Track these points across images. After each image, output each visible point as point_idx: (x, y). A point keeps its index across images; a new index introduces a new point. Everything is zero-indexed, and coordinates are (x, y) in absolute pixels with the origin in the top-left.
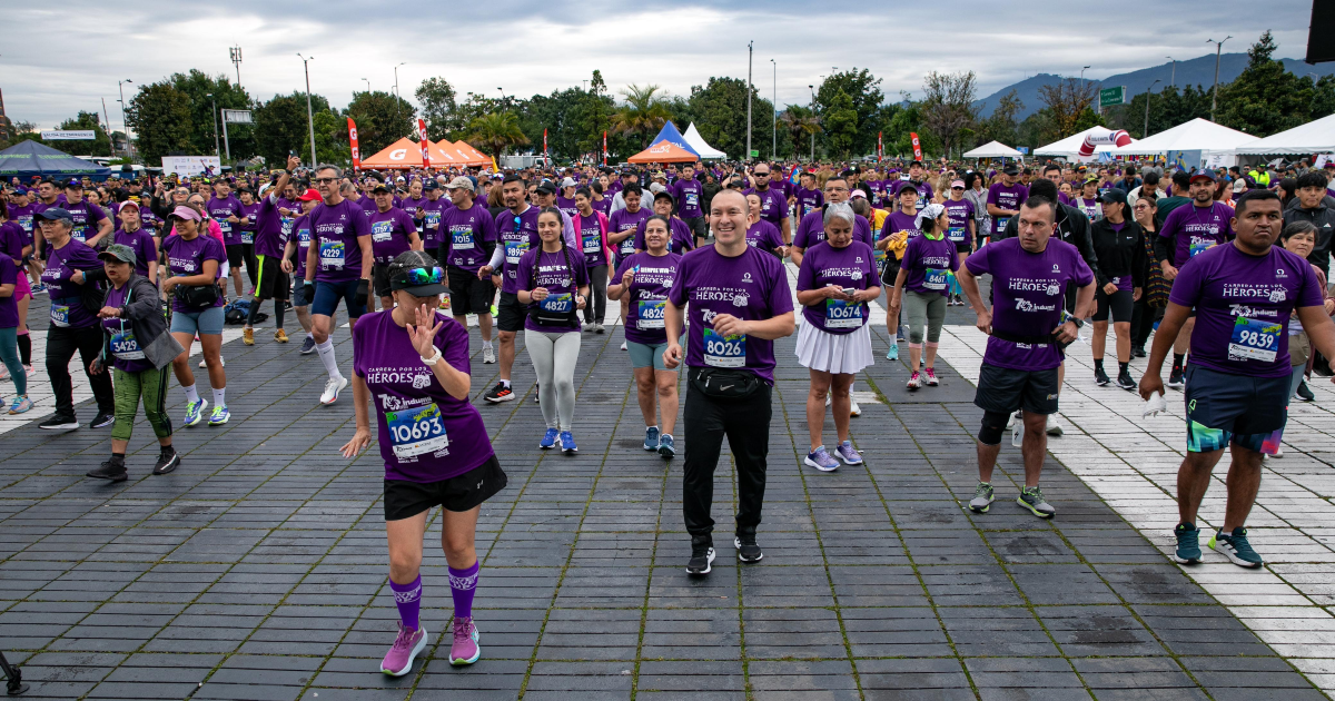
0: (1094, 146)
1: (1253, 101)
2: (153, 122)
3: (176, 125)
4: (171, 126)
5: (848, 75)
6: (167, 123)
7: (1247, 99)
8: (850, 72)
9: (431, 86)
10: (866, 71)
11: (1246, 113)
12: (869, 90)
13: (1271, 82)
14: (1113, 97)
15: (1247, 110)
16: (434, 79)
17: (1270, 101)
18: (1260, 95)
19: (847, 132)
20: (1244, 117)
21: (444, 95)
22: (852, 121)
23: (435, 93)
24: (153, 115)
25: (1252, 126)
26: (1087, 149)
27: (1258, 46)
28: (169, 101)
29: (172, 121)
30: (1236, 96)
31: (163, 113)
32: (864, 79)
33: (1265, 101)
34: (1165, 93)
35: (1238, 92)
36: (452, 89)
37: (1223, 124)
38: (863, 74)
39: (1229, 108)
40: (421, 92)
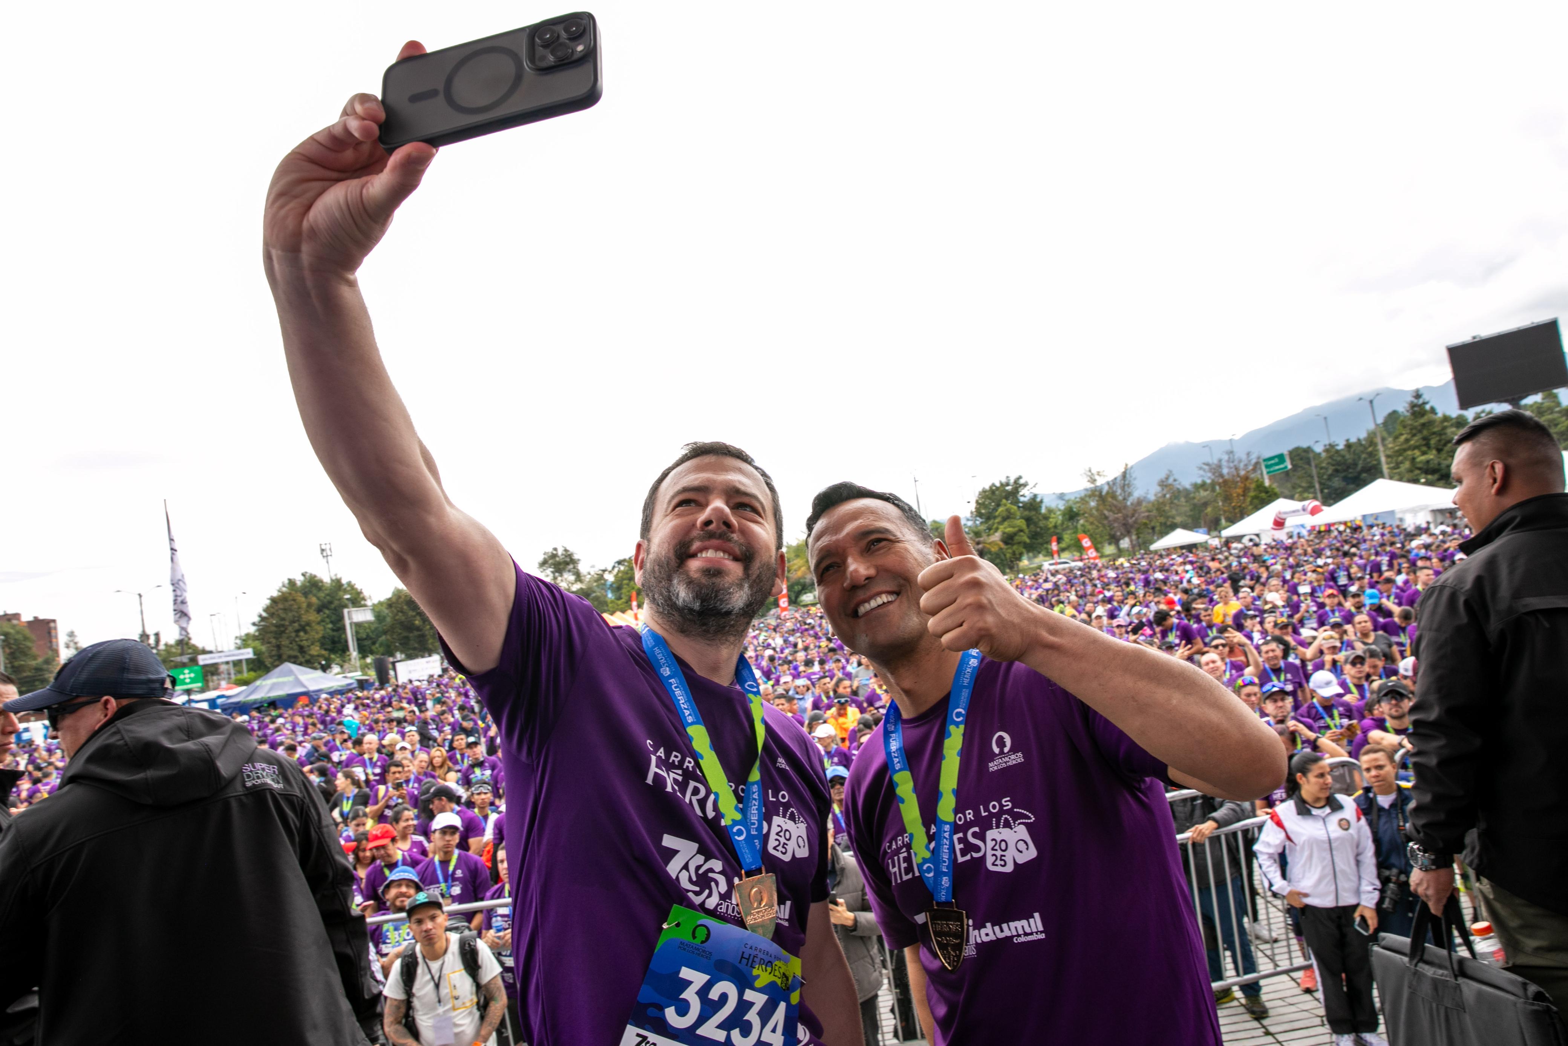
0: (1285, 519)
1: (1424, 453)
2: (283, 632)
3: (306, 632)
4: (302, 634)
5: (1002, 484)
6: (297, 631)
7: (1417, 452)
8: (1004, 480)
9: (554, 556)
10: (1020, 477)
11: (1420, 465)
12: (1025, 494)
13: (1434, 433)
14: (1277, 464)
15: (1420, 462)
16: (555, 549)
17: (1439, 451)
18: (1428, 445)
19: (1019, 543)
20: (1420, 469)
21: (567, 564)
22: (1021, 531)
23: (559, 563)
24: (283, 625)
25: (1430, 477)
26: (1279, 524)
27: (1412, 402)
28: (299, 608)
29: (303, 628)
30: (1405, 450)
31: (294, 622)
32: (1018, 485)
33: (1434, 452)
34: (1327, 451)
35: (1405, 446)
36: (576, 557)
37: (1400, 480)
38: (1016, 481)
39: (1402, 462)
40: (544, 564)
